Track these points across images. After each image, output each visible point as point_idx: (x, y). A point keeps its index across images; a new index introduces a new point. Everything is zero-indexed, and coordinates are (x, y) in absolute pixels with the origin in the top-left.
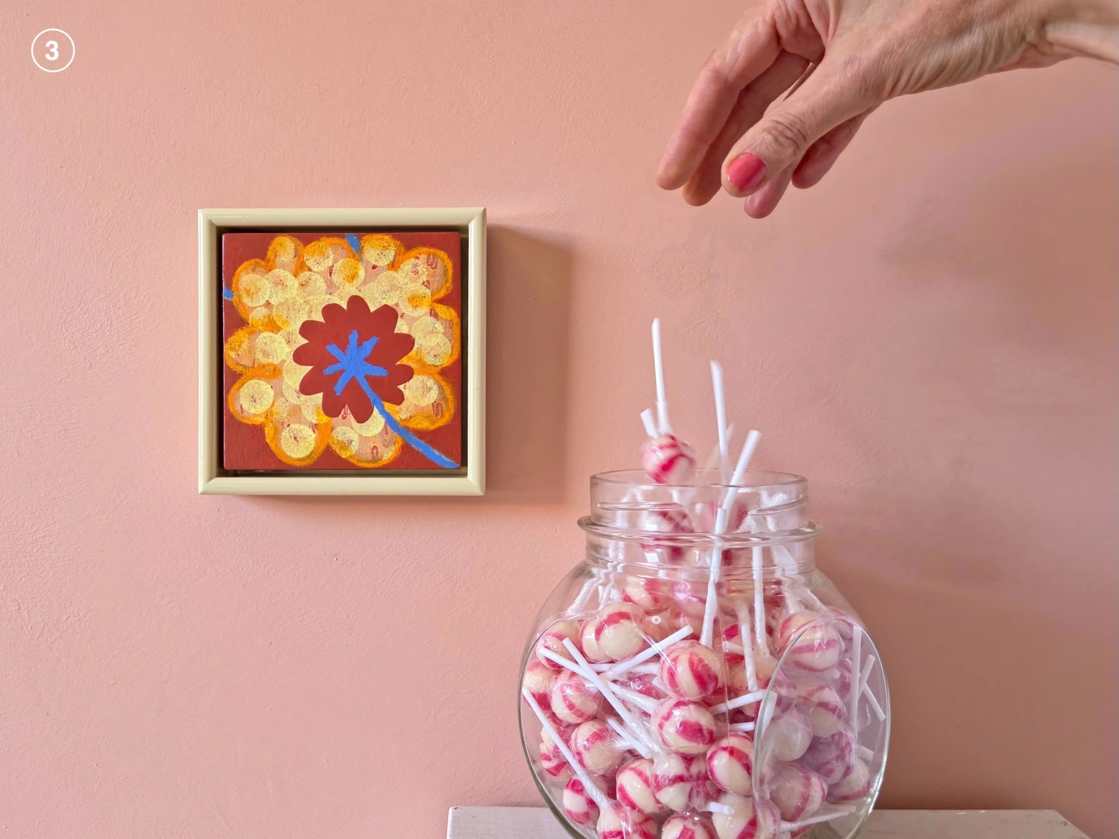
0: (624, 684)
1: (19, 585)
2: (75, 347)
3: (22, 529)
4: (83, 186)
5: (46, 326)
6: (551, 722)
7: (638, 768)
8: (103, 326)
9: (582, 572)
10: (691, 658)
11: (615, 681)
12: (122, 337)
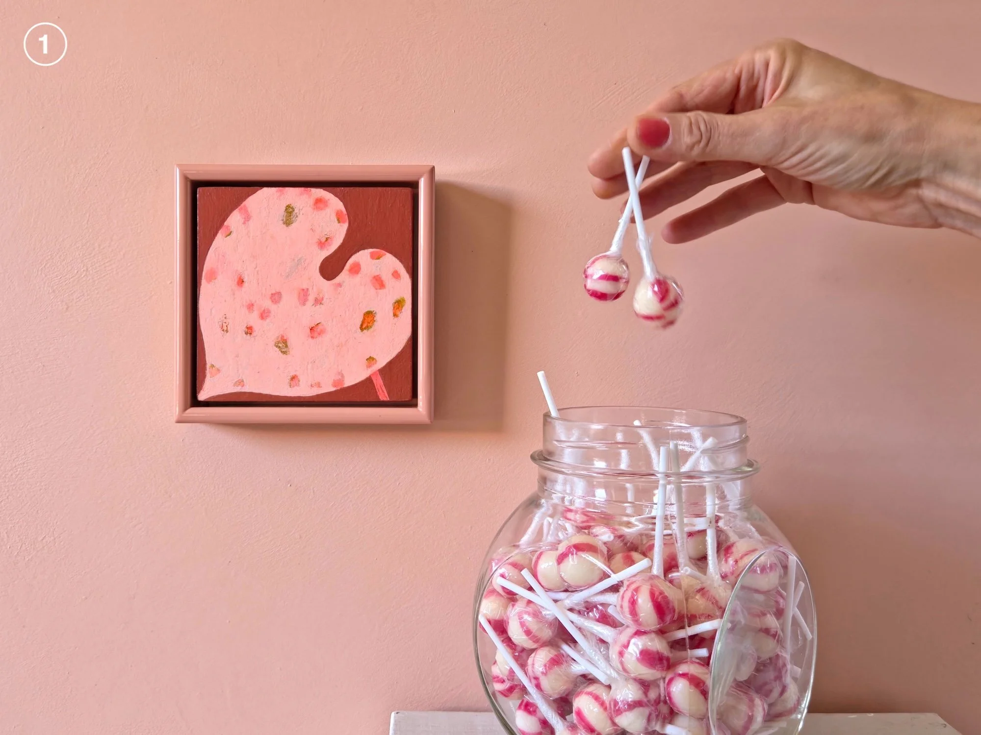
0: (580, 613)
2: (54, 291)
4: (63, 145)
5: (27, 271)
6: (507, 647)
7: (594, 692)
8: (79, 272)
9: (533, 503)
10: (652, 589)
11: (571, 610)
12: (96, 282)
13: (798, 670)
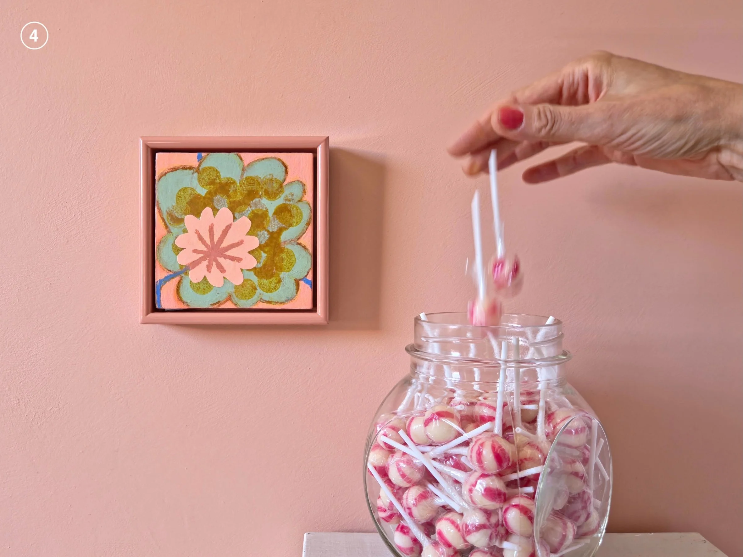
0: (440, 461)
1: (19, 387)
2: (58, 229)
3: (21, 350)
4: (63, 123)
5: (38, 215)
6: (388, 486)
7: (451, 518)
8: (76, 216)
9: (407, 382)
10: (493, 444)
11: (434, 459)
12: (89, 223)
13: (599, 503)
